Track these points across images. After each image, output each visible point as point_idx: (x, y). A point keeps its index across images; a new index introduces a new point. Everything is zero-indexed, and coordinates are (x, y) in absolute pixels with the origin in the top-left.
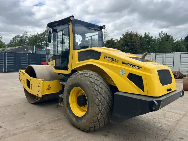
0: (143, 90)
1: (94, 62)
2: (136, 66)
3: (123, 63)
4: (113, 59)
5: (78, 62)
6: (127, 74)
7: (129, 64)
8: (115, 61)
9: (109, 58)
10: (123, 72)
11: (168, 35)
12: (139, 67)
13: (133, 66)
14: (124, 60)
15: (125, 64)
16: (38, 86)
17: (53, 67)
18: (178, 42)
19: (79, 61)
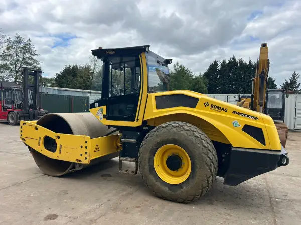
0: (264, 144)
1: (188, 111)
2: (252, 117)
3: (234, 112)
4: (219, 108)
5: (155, 111)
6: (242, 127)
7: (243, 114)
8: (223, 109)
9: (212, 106)
10: (236, 124)
11: (184, 69)
12: (256, 118)
13: (248, 116)
14: (235, 109)
15: (237, 114)
16: (82, 147)
17: (102, 117)
18: (196, 78)
19: (157, 108)
